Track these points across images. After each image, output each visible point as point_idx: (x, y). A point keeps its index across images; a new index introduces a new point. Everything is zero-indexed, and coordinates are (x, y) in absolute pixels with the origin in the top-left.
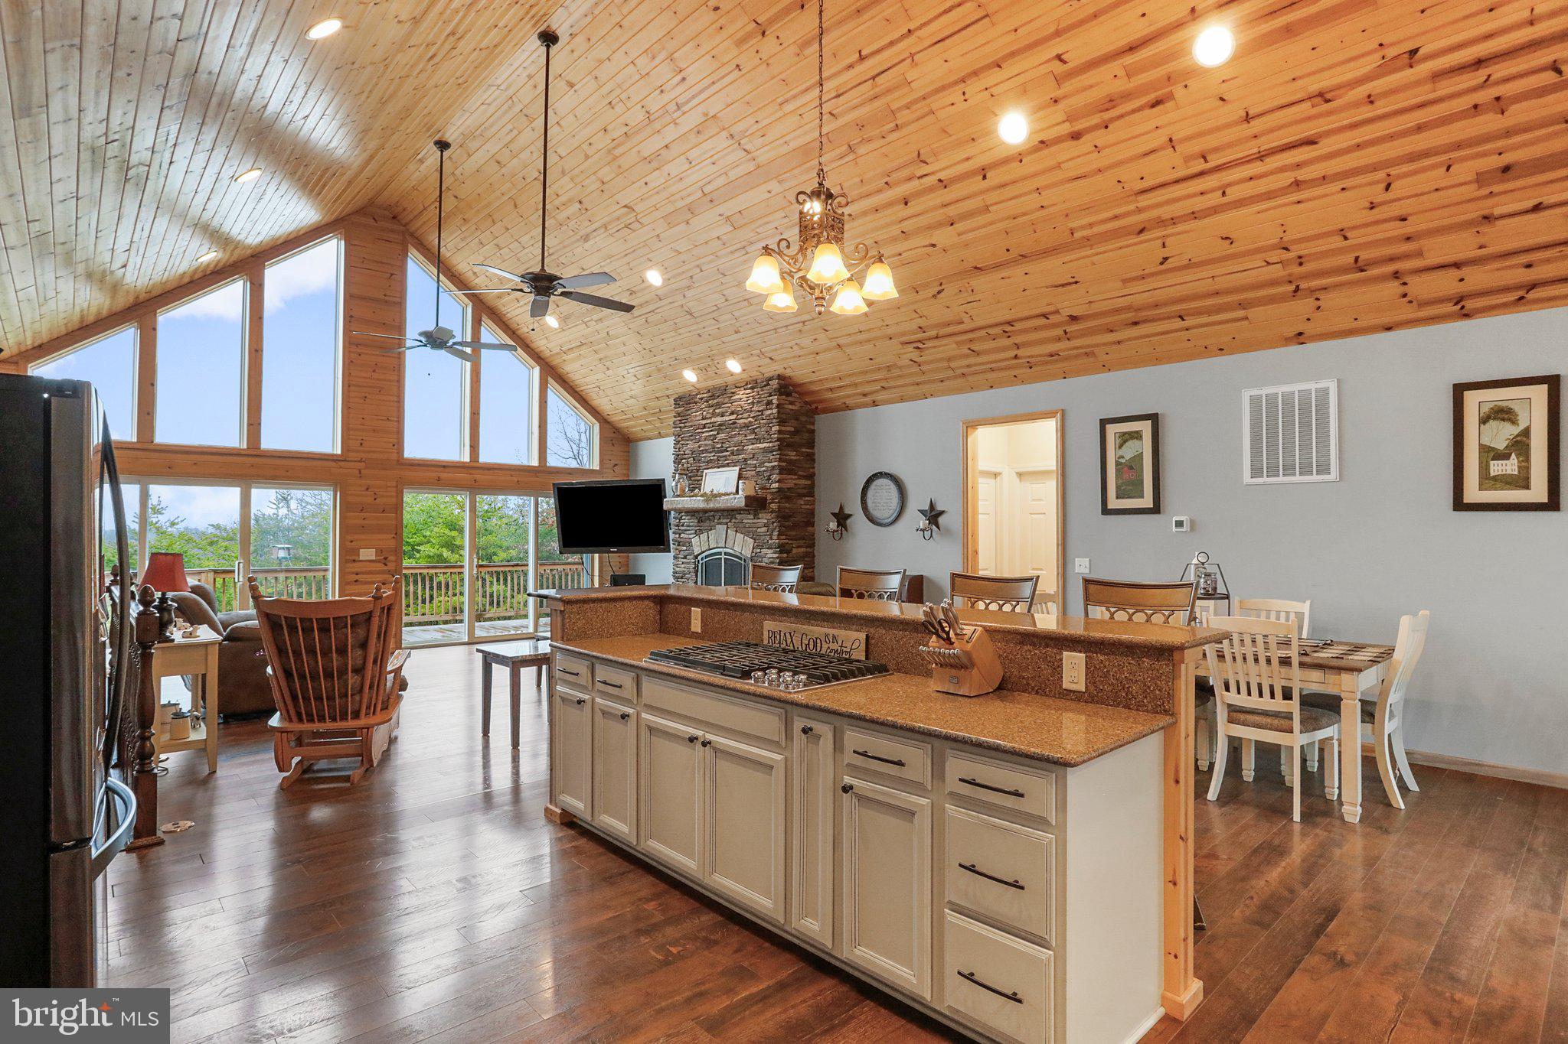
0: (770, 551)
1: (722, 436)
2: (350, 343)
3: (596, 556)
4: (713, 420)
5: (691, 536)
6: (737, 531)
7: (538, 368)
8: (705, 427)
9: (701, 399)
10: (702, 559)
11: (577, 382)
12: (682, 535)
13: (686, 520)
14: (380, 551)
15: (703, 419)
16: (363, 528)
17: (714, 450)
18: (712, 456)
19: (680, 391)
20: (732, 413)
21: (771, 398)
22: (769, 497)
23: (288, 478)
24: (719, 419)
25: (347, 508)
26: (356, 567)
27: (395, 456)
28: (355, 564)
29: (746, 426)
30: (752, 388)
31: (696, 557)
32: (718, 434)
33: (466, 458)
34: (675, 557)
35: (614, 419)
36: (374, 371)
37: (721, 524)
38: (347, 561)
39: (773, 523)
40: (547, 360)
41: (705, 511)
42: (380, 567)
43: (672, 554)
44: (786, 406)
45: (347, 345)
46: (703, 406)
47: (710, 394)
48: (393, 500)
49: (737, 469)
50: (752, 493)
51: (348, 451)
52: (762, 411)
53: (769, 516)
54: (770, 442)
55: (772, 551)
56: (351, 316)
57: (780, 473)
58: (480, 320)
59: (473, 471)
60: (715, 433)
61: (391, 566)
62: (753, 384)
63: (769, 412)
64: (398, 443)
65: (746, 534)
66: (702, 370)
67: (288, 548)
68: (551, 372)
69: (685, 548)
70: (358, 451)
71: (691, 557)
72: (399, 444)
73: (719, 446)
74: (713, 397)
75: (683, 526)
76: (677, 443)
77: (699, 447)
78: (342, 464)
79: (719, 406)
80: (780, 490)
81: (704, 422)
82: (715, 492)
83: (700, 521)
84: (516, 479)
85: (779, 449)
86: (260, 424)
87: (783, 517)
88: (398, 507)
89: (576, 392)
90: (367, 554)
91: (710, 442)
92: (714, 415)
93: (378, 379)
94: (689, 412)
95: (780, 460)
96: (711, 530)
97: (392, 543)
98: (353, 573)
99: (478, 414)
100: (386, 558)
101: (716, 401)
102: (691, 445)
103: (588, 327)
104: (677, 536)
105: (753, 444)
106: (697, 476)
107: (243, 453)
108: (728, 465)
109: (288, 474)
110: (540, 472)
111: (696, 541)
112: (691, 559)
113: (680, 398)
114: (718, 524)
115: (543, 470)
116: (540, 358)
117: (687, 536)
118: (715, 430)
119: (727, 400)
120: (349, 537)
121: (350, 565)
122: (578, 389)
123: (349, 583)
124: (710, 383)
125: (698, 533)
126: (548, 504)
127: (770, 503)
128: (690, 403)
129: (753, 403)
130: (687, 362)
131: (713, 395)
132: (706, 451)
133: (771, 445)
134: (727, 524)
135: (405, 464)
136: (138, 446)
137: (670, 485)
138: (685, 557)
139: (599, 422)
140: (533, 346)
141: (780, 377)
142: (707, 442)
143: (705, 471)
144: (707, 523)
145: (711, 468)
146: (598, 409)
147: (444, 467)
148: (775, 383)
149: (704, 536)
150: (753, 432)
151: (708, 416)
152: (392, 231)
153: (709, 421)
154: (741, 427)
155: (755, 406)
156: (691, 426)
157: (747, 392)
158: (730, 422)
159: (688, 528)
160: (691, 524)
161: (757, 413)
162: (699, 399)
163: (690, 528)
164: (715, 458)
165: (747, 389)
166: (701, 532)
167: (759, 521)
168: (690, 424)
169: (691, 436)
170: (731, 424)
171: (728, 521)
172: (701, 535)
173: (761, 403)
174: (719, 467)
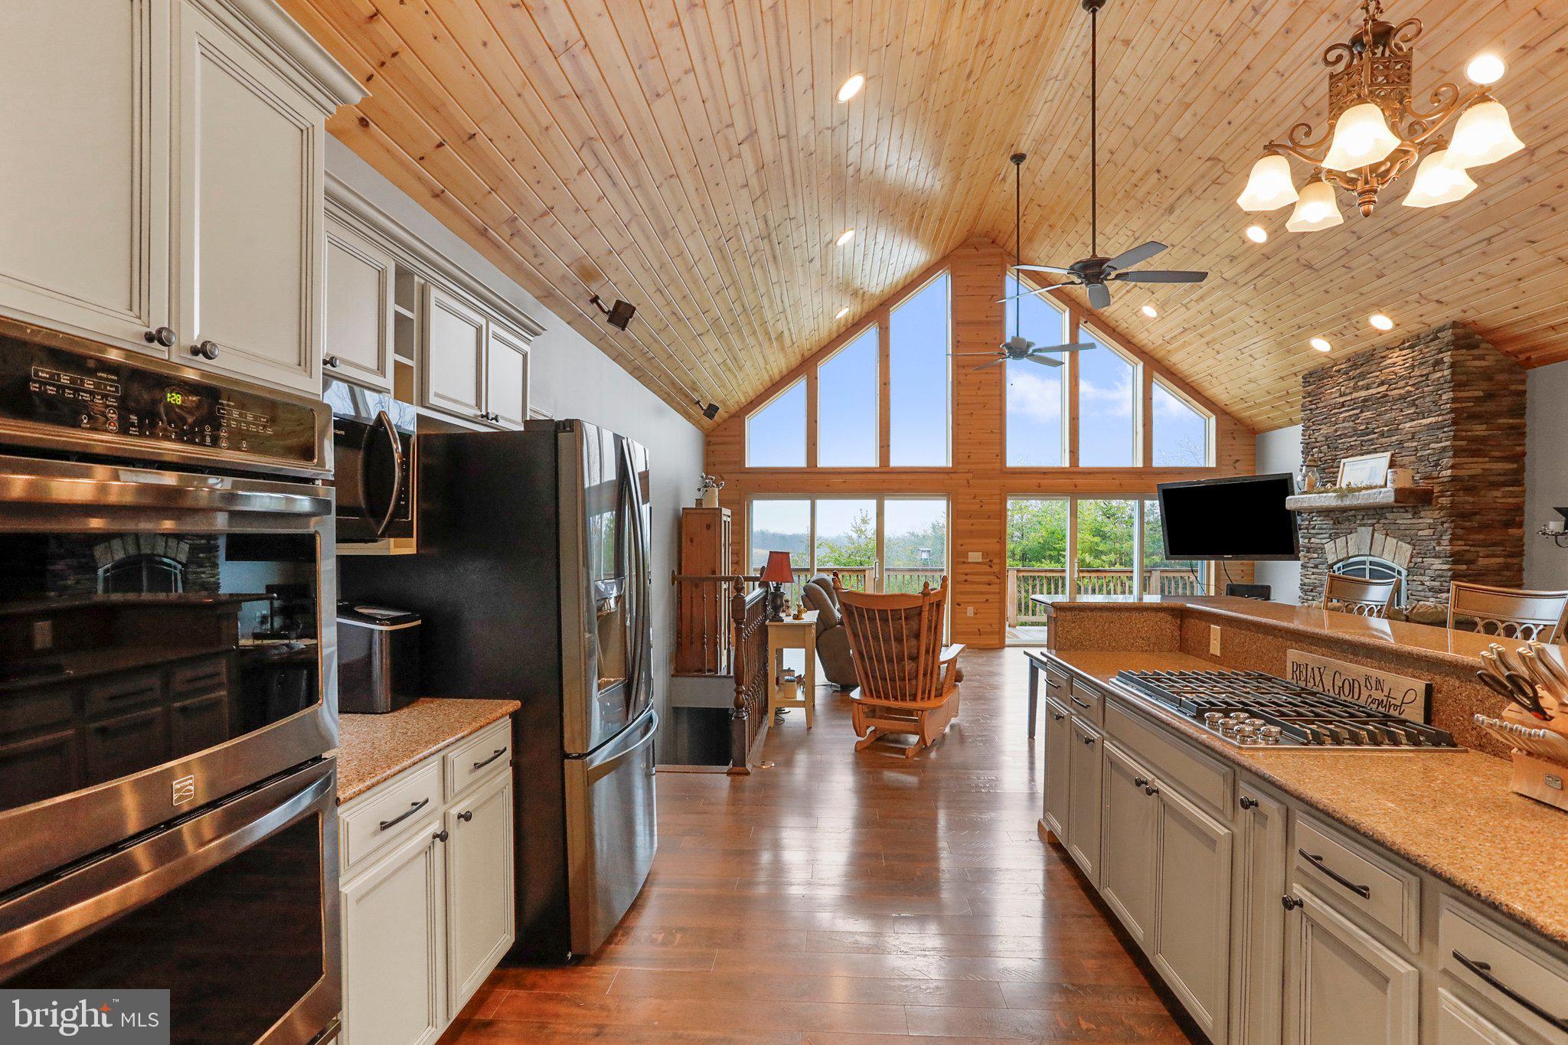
0: (1437, 561)
1: (1368, 414)
2: (958, 366)
3: (1213, 562)
4: (1354, 395)
5: (1324, 541)
6: (1387, 535)
7: (1142, 363)
8: (1343, 406)
9: (1339, 371)
10: (1339, 569)
11: (1186, 373)
12: (1313, 540)
13: (1318, 521)
14: (985, 554)
15: (1341, 396)
16: (971, 534)
17: (1356, 432)
18: (1352, 441)
19: (1310, 365)
20: (1382, 383)
21: (1441, 355)
22: (1437, 489)
23: (911, 490)
24: (1363, 393)
25: (957, 515)
26: (963, 568)
27: (998, 466)
28: (965, 565)
29: (1402, 398)
30: (1411, 347)
31: (1331, 566)
32: (1362, 412)
33: (1067, 464)
34: (1303, 566)
35: (1236, 408)
36: (979, 389)
37: (1364, 525)
38: (958, 563)
39: (1442, 523)
40: (1151, 354)
41: (1343, 510)
42: (986, 569)
43: (1299, 563)
44: (1468, 363)
45: (955, 367)
46: (1341, 380)
47: (1351, 363)
48: (998, 507)
49: (1388, 454)
50: (1407, 484)
51: (958, 463)
52: (1427, 375)
53: (1436, 514)
54: (1438, 415)
55: (1440, 561)
56: (958, 342)
57: (1455, 456)
58: (1078, 324)
59: (1073, 476)
60: (1358, 411)
61: (996, 568)
62: (1413, 342)
63: (1439, 374)
64: (1001, 453)
65: (1402, 538)
66: (1335, 336)
67: (929, 551)
68: (1156, 366)
69: (1316, 555)
70: (967, 463)
71: (1324, 566)
72: (1002, 455)
73: (1363, 427)
74: (1355, 366)
75: (1314, 528)
76: (1306, 428)
77: (1336, 431)
78: (951, 475)
79: (1362, 376)
80: (1454, 479)
81: (1342, 400)
82: (1353, 485)
83: (1337, 522)
84: (1117, 482)
85: (1454, 423)
86: (889, 446)
87: (1459, 515)
88: (1002, 514)
89: (1187, 384)
90: (975, 557)
91: (1351, 424)
92: (1356, 389)
93: (983, 396)
94: (1323, 390)
95: (1455, 438)
96: (1351, 533)
97: (997, 547)
98: (962, 574)
99: (1078, 418)
100: (991, 561)
101: (1358, 371)
102: (1325, 430)
103: (1188, 309)
104: (1306, 541)
105: (1413, 420)
106: (1332, 467)
107: (877, 470)
108: (1375, 451)
109: (911, 487)
110: (1147, 473)
111: (1329, 546)
112: (1323, 568)
113: (1311, 374)
114: (1361, 525)
115: (1148, 470)
116: (1144, 353)
117: (1318, 541)
118: (1358, 408)
119: (1374, 368)
120: (960, 541)
121: (960, 566)
122: (1188, 381)
123: (959, 582)
124: (1350, 350)
125: (1333, 537)
126: (1154, 508)
127: (1439, 497)
128: (1323, 379)
129: (1413, 366)
130: (1315, 329)
131: (1355, 364)
132: (1345, 436)
133: (1440, 419)
134: (1373, 525)
135: (1006, 473)
136: (807, 470)
137: (1298, 478)
138: (1316, 567)
139: (1216, 415)
140: (1134, 341)
141: (1455, 325)
142: (1346, 424)
143: (1343, 461)
144: (1346, 525)
145: (1352, 456)
146: (1214, 400)
147: (1045, 473)
148: (1447, 336)
149: (1341, 542)
150: (1413, 404)
151: (1348, 391)
152: (991, 255)
153: (1349, 398)
154: (1395, 400)
155: (1416, 369)
156: (1325, 407)
157: (1404, 352)
158: (1379, 395)
159: (1321, 531)
160: (1325, 526)
161: (1420, 379)
162: (1336, 371)
163: (1324, 531)
164: (1357, 442)
165: (1404, 349)
166: (1337, 536)
167: (1420, 521)
168: (1323, 404)
169: (1326, 418)
170: (1381, 397)
171: (1374, 521)
172: (1337, 540)
173: (1427, 364)
174: (1362, 455)
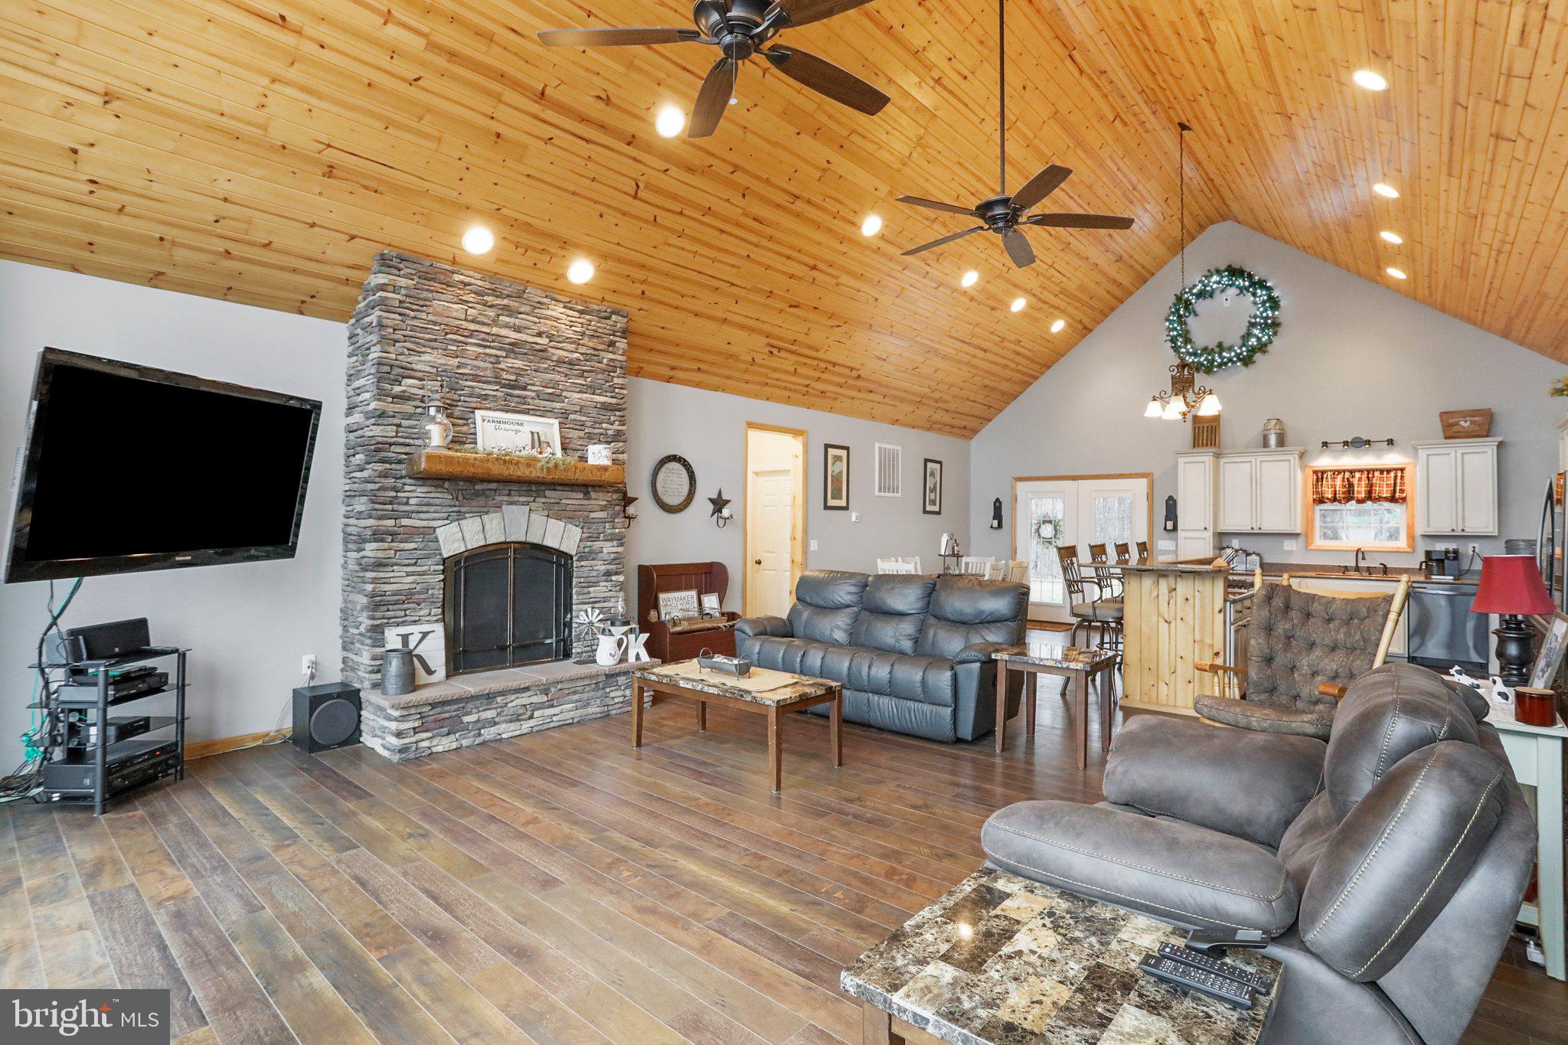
0: (609, 544)
1: (519, 363)
4: (495, 330)
5: (440, 523)
6: (550, 517)
8: (470, 336)
9: (465, 283)
12: (405, 522)
13: (417, 492)
17: (497, 380)
18: (490, 389)
20: (539, 335)
31: (448, 560)
37: (514, 503)
46: (468, 298)
49: (558, 423)
53: (609, 496)
54: (612, 397)
60: (504, 354)
62: (583, 307)
65: (570, 519)
69: (412, 546)
73: (513, 378)
75: (406, 503)
77: (458, 367)
83: (461, 497)
91: (490, 366)
92: (495, 322)
96: (489, 513)
101: (499, 301)
108: (526, 412)
111: (450, 531)
113: (400, 259)
114: (509, 503)
118: (500, 349)
125: (455, 517)
128: (433, 279)
129: (583, 334)
131: (497, 290)
132: (476, 378)
133: (614, 401)
134: (528, 504)
141: (628, 316)
143: (478, 414)
144: (481, 501)
149: (473, 525)
151: (481, 319)
153: (485, 330)
154: (560, 361)
155: (586, 339)
156: (435, 323)
157: (571, 313)
158: (538, 347)
159: (425, 509)
160: (437, 501)
161: (592, 351)
162: (462, 282)
163: (432, 509)
164: (499, 394)
165: (570, 309)
166: (460, 516)
167: (592, 502)
168: (430, 317)
169: (436, 340)
170: (540, 351)
171: (532, 499)
172: (463, 523)
173: (600, 340)
174: (507, 411)
